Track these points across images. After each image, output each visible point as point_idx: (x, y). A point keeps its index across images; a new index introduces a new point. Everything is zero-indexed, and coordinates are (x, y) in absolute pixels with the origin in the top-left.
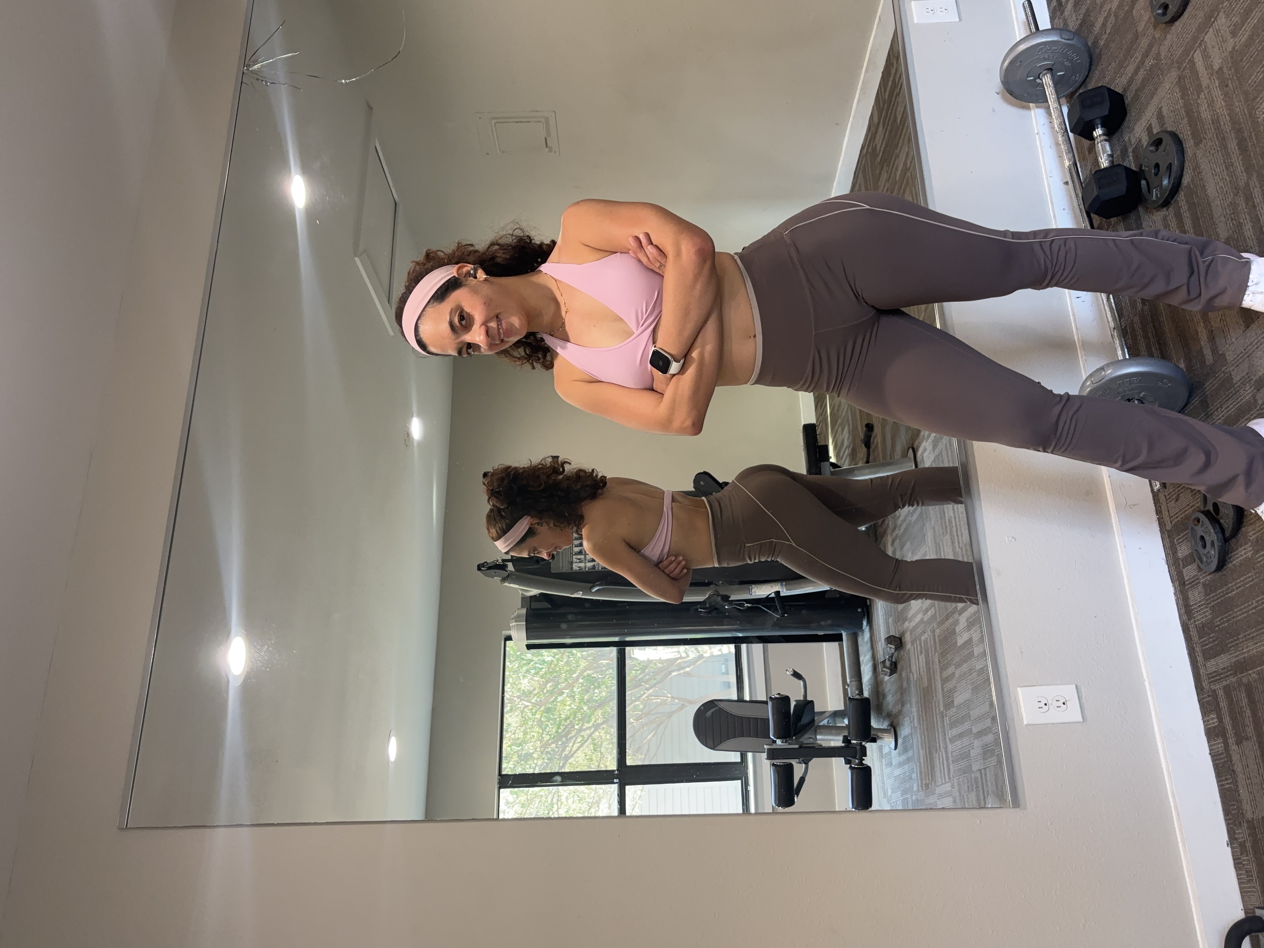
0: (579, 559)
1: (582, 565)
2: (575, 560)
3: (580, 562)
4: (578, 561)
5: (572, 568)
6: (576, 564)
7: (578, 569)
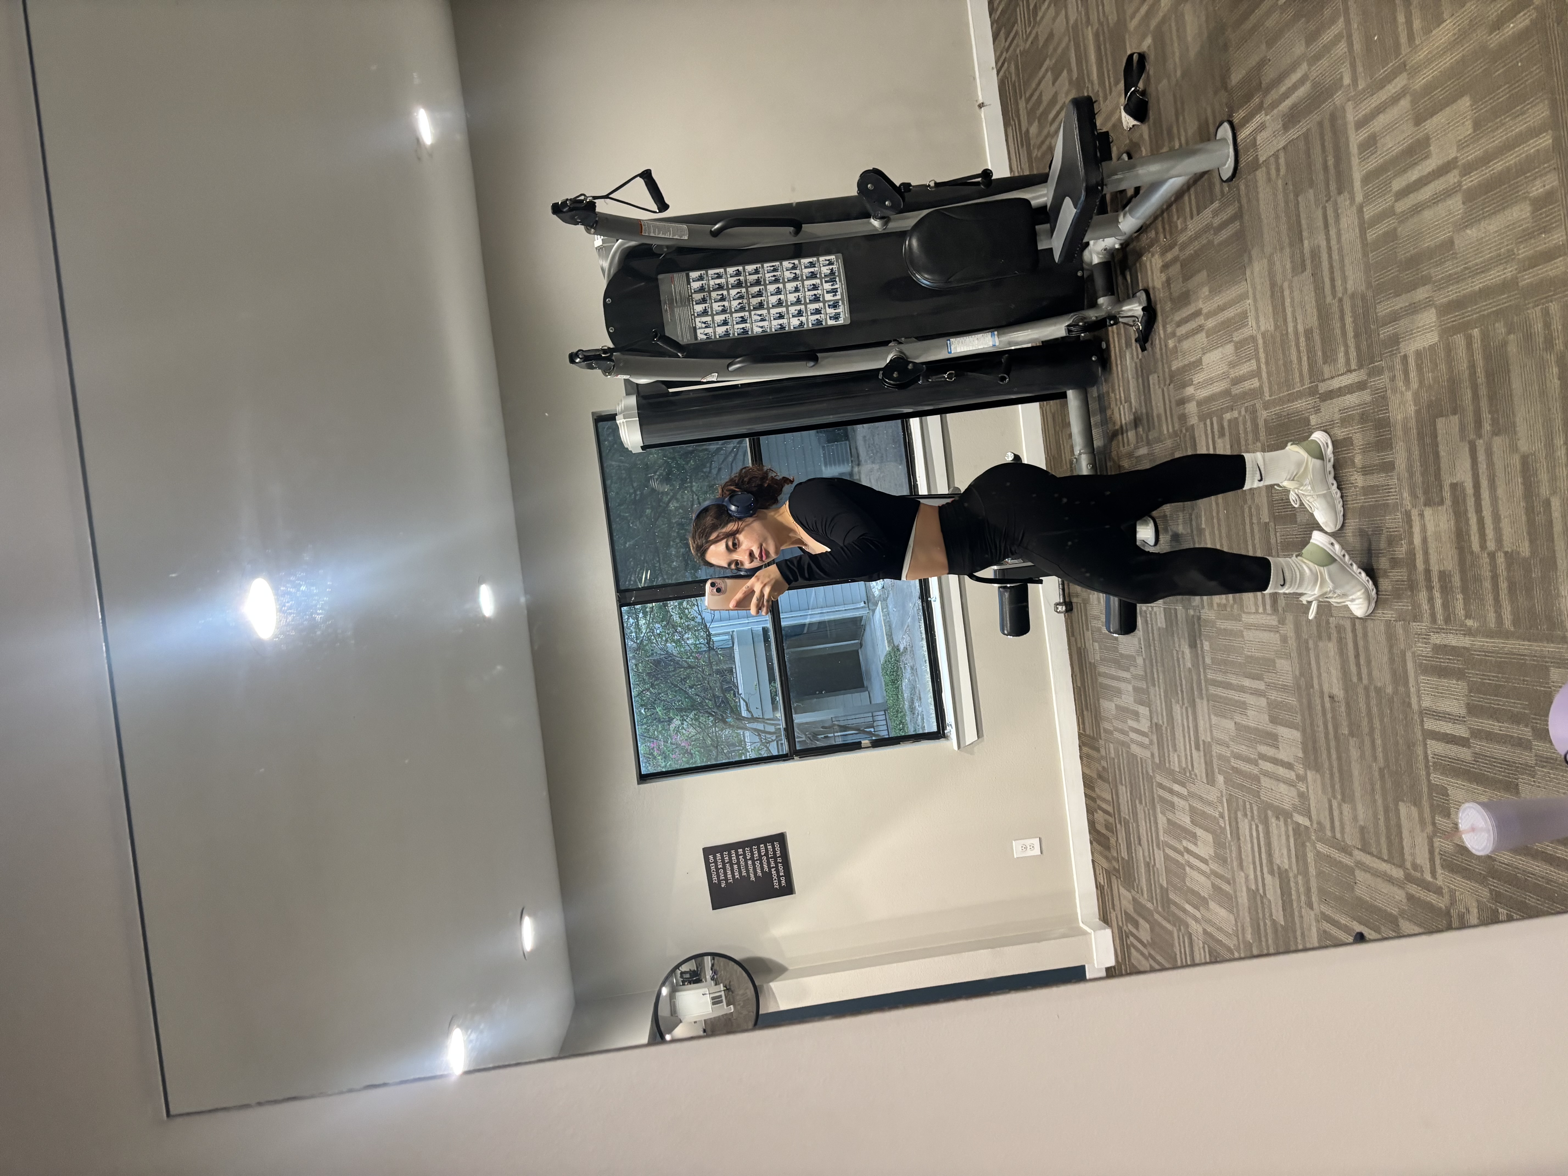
0: (705, 323)
1: (709, 331)
2: (699, 325)
3: (706, 327)
4: (704, 325)
5: (696, 337)
6: (702, 331)
7: (705, 337)
